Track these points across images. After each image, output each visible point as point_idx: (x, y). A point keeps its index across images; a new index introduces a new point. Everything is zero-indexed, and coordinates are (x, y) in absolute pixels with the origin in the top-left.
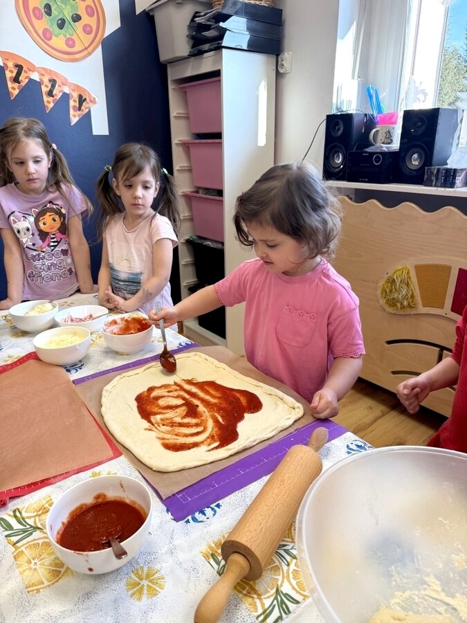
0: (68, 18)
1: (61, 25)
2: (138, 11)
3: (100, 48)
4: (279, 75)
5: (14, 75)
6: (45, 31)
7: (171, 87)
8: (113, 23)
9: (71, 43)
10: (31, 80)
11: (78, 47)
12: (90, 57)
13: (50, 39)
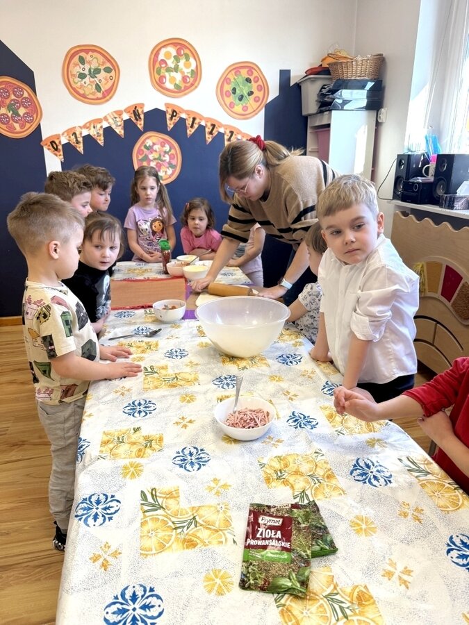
0: (246, 94)
1: (241, 98)
2: (292, 83)
3: (263, 111)
4: (378, 124)
5: (210, 130)
6: (231, 103)
7: (309, 131)
8: (274, 93)
9: (245, 108)
10: (219, 133)
11: (250, 110)
12: (256, 116)
13: (233, 107)
